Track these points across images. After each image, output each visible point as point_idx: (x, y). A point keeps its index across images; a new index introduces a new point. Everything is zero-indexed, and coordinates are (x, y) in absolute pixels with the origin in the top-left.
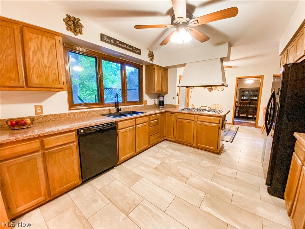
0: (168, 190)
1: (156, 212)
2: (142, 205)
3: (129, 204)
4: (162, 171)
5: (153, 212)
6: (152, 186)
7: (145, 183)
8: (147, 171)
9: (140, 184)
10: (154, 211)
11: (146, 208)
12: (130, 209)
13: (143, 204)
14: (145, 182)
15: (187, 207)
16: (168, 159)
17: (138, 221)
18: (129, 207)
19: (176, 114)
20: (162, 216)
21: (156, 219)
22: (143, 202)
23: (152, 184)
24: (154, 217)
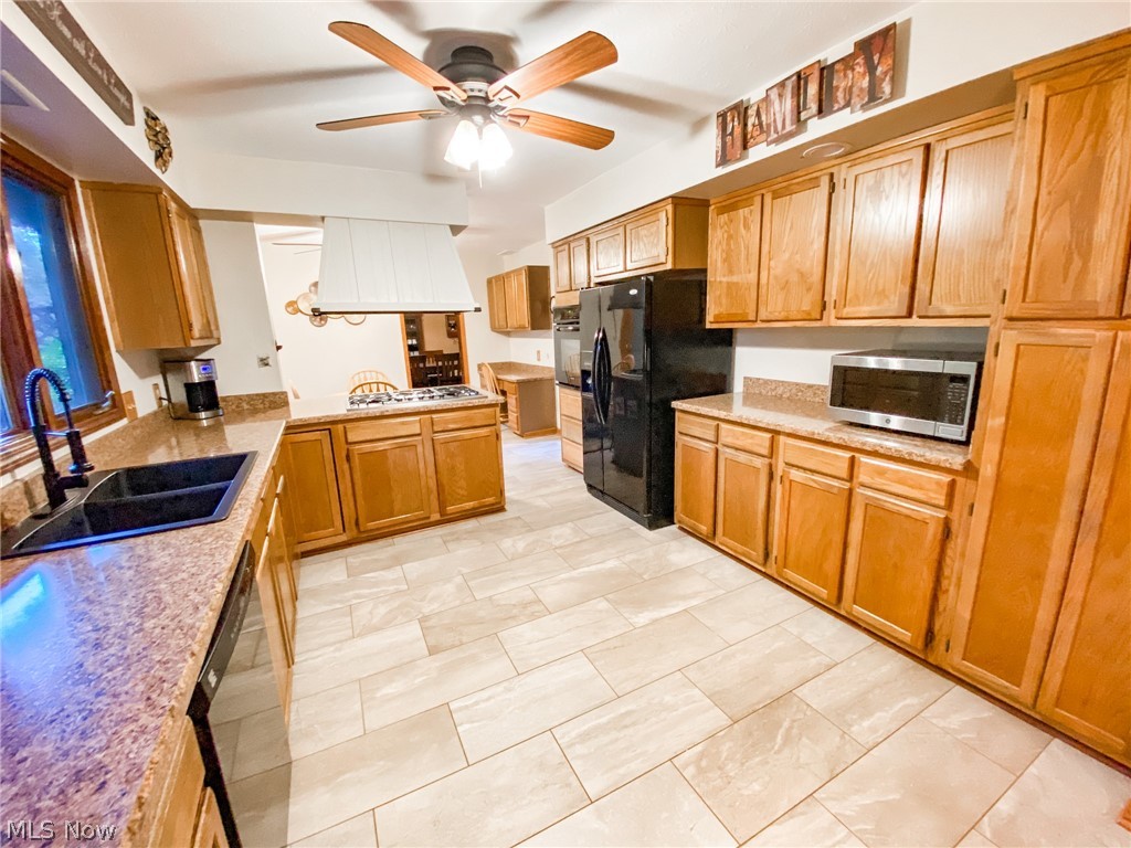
0: (550, 658)
1: (612, 715)
2: (570, 745)
3: (546, 785)
4: (465, 639)
5: (609, 723)
6: (509, 690)
7: (483, 705)
8: (425, 677)
9: (476, 724)
10: (603, 720)
11: (584, 737)
12: (568, 785)
13: (566, 739)
14: (477, 703)
15: (623, 646)
16: (421, 600)
17: (622, 771)
18: (561, 787)
19: (340, 426)
20: (630, 708)
21: (634, 724)
22: (563, 737)
23: (500, 689)
24: (626, 727)
